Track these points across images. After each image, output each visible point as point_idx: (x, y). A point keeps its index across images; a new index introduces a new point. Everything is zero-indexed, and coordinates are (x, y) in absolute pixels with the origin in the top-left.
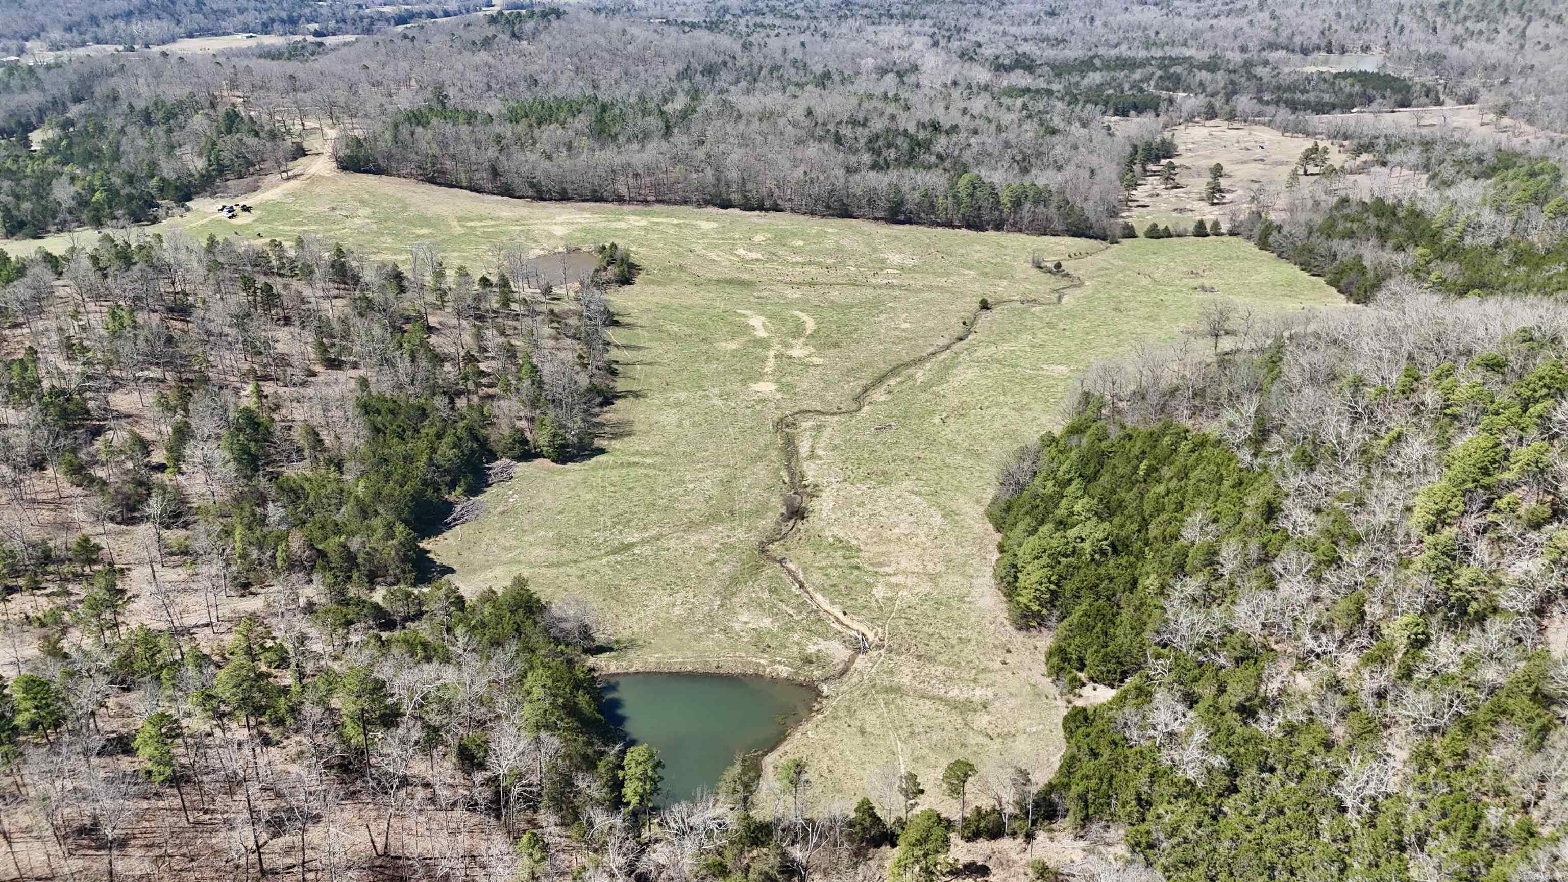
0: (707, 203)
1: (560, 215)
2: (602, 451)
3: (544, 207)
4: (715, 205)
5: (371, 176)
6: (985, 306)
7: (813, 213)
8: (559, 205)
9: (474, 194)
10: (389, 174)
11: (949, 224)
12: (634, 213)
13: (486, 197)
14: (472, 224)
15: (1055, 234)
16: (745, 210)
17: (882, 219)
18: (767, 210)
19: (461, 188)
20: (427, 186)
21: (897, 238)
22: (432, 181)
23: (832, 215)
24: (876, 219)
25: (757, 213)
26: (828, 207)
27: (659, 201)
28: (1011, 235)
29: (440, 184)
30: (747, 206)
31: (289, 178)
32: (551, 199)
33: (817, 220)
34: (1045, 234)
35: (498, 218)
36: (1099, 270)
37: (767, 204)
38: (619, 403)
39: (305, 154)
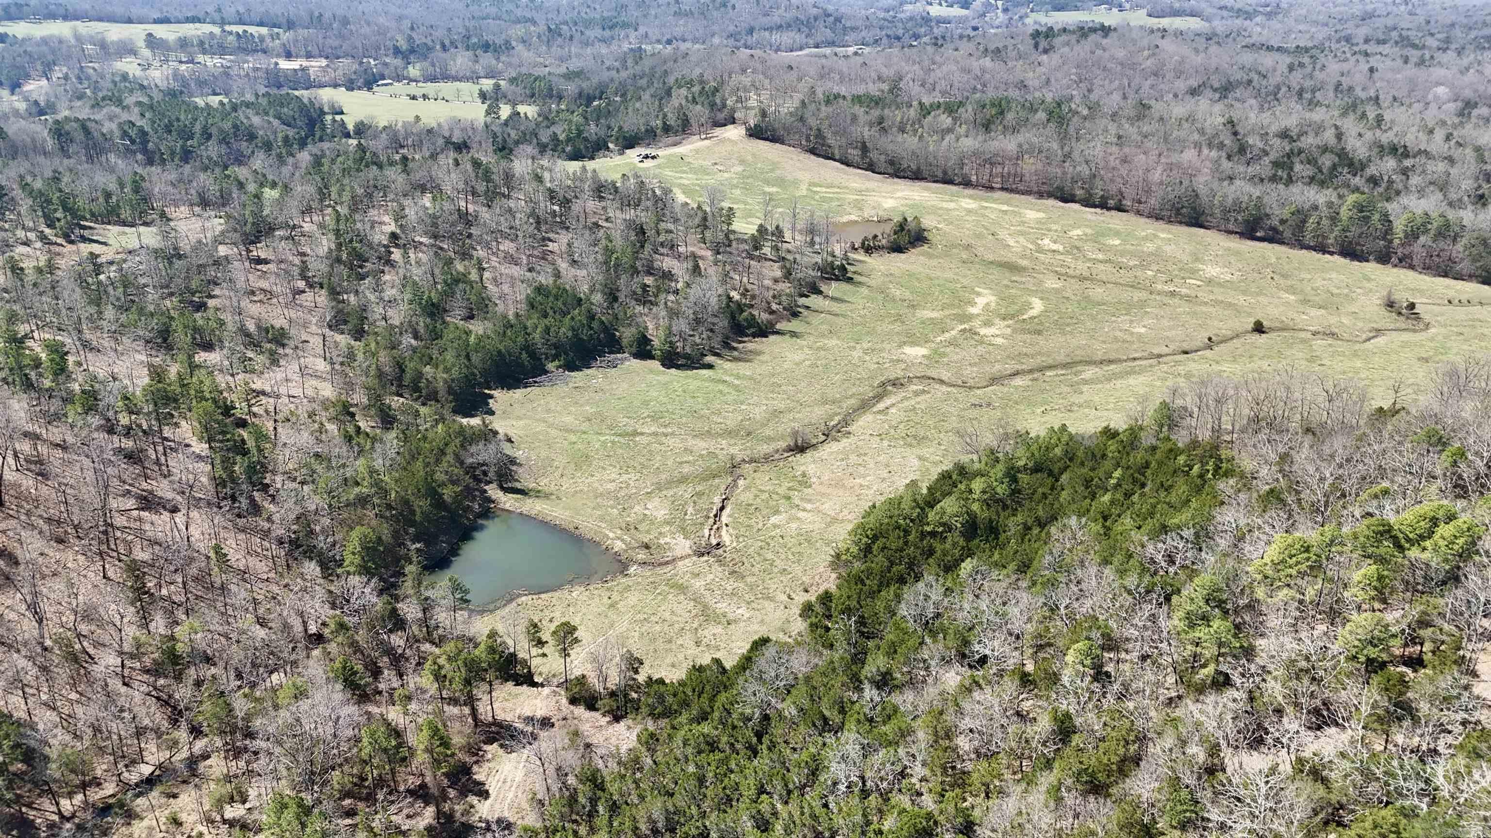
0: (1050, 195)
1: (903, 191)
2: (710, 367)
3: (895, 183)
4: (1056, 198)
5: (767, 143)
6: (1259, 328)
7: (1158, 218)
8: (909, 183)
9: (843, 166)
10: (783, 143)
11: (1322, 249)
12: (971, 197)
13: (851, 170)
14: (818, 189)
15: (1459, 277)
16: (1086, 206)
17: (1236, 233)
18: (1109, 209)
19: (835, 160)
20: (808, 155)
21: (1238, 253)
22: (813, 152)
23: (1181, 223)
24: (1230, 232)
25: (1098, 210)
26: (1178, 212)
27: (1002, 189)
28: (1395, 270)
29: (818, 155)
30: (1088, 202)
31: (706, 138)
32: (904, 178)
33: (1161, 225)
34: (1446, 275)
35: (847, 188)
36: (1470, 320)
37: (1111, 203)
38: (772, 338)
39: (734, 123)
